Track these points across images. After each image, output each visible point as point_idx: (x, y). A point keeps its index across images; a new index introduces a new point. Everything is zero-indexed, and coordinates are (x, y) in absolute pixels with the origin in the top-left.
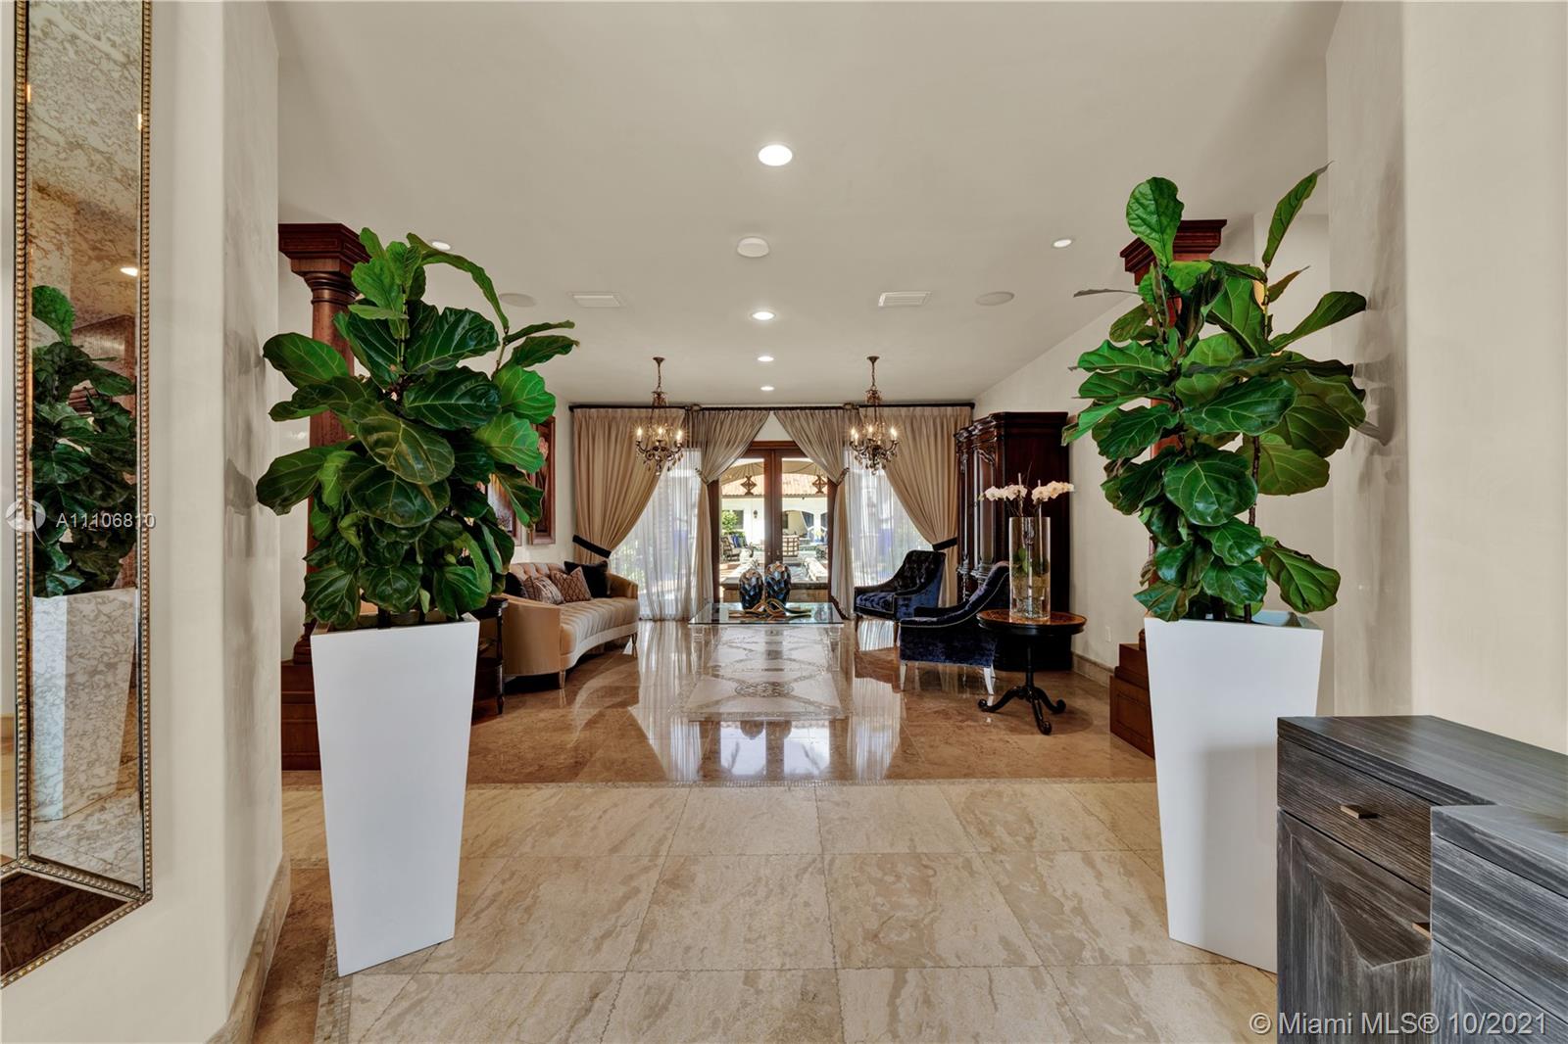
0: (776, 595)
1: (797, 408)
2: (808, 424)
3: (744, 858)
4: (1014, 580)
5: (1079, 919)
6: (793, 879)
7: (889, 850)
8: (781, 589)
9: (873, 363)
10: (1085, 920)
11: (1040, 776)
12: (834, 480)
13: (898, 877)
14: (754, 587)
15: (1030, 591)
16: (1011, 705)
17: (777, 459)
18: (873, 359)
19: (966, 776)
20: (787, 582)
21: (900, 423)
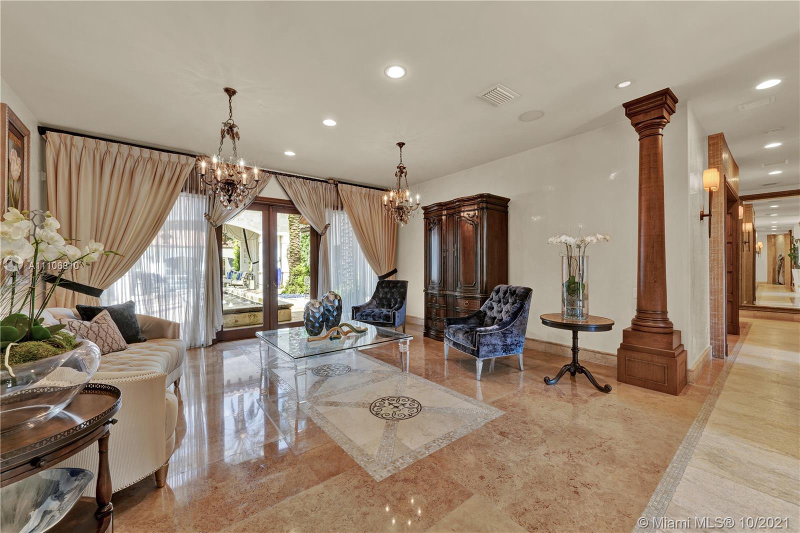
1: (294, 176)
2: (303, 191)
9: (401, 147)
12: (319, 232)
17: (273, 213)
18: (401, 145)
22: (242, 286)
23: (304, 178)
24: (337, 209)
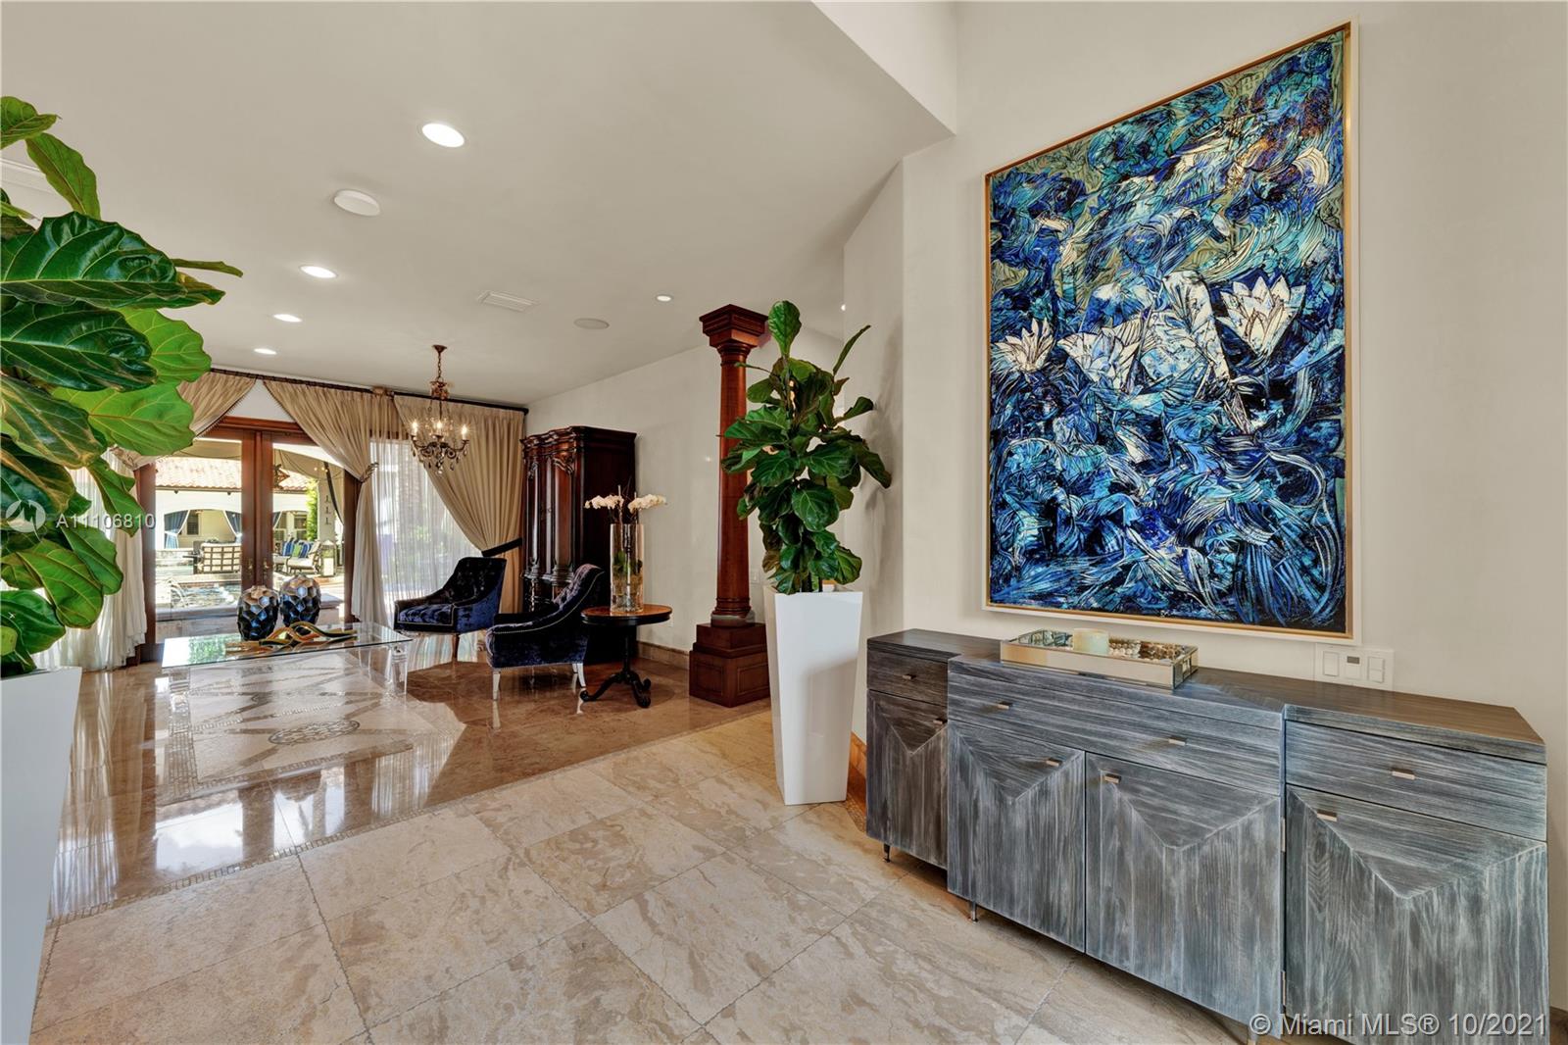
0: (302, 616)
1: (301, 382)
2: (321, 407)
3: (429, 887)
4: (615, 579)
5: (733, 817)
6: (500, 881)
7: (573, 827)
8: (307, 610)
9: (440, 352)
10: (738, 816)
11: (658, 738)
12: (357, 476)
13: (595, 842)
14: (267, 610)
15: (628, 588)
16: (608, 693)
17: (265, 443)
18: (440, 349)
19: (602, 754)
20: (316, 601)
21: (473, 422)
22: (310, 568)
23: (323, 385)
24: (397, 438)
